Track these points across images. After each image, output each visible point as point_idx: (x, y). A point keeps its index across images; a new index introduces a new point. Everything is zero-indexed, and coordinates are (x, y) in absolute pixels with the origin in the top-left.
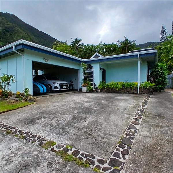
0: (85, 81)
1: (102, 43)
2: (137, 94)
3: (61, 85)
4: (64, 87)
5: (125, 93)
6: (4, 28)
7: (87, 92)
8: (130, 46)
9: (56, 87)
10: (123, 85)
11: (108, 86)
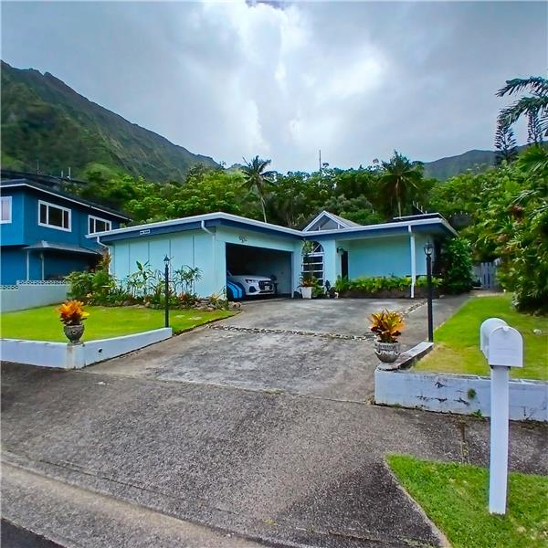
0: (306, 277)
1: (328, 168)
2: (410, 298)
3: (262, 285)
4: (267, 288)
5: (388, 297)
6: (25, 117)
7: (312, 298)
8: (409, 175)
9: (252, 289)
10: (384, 283)
11: (355, 284)
